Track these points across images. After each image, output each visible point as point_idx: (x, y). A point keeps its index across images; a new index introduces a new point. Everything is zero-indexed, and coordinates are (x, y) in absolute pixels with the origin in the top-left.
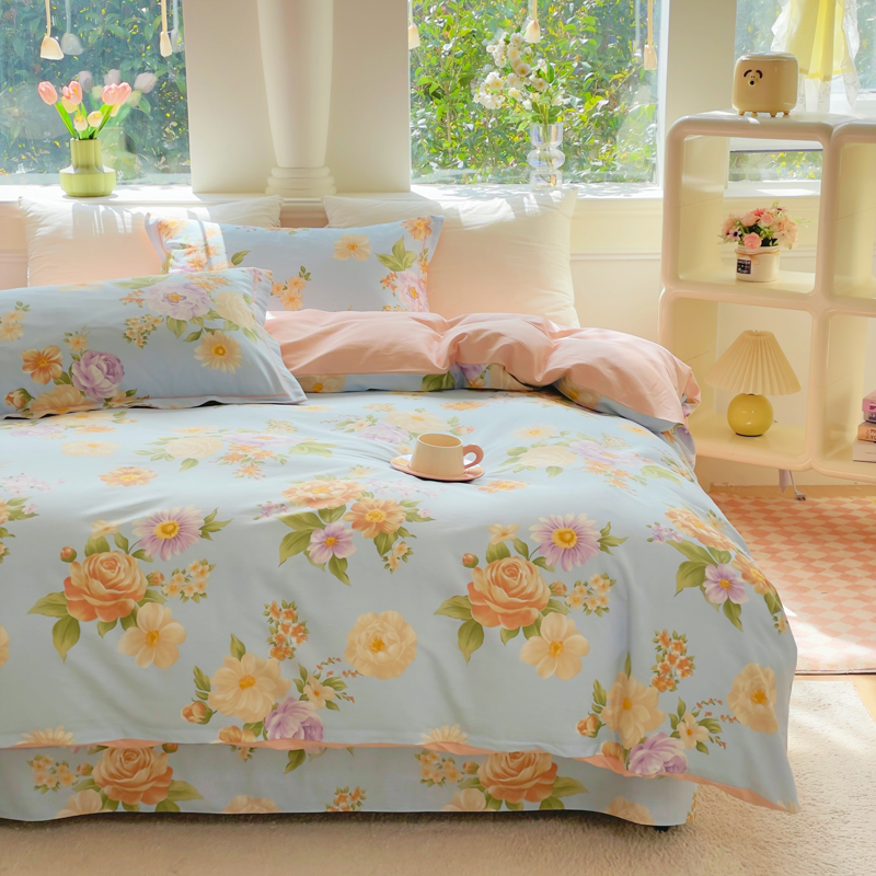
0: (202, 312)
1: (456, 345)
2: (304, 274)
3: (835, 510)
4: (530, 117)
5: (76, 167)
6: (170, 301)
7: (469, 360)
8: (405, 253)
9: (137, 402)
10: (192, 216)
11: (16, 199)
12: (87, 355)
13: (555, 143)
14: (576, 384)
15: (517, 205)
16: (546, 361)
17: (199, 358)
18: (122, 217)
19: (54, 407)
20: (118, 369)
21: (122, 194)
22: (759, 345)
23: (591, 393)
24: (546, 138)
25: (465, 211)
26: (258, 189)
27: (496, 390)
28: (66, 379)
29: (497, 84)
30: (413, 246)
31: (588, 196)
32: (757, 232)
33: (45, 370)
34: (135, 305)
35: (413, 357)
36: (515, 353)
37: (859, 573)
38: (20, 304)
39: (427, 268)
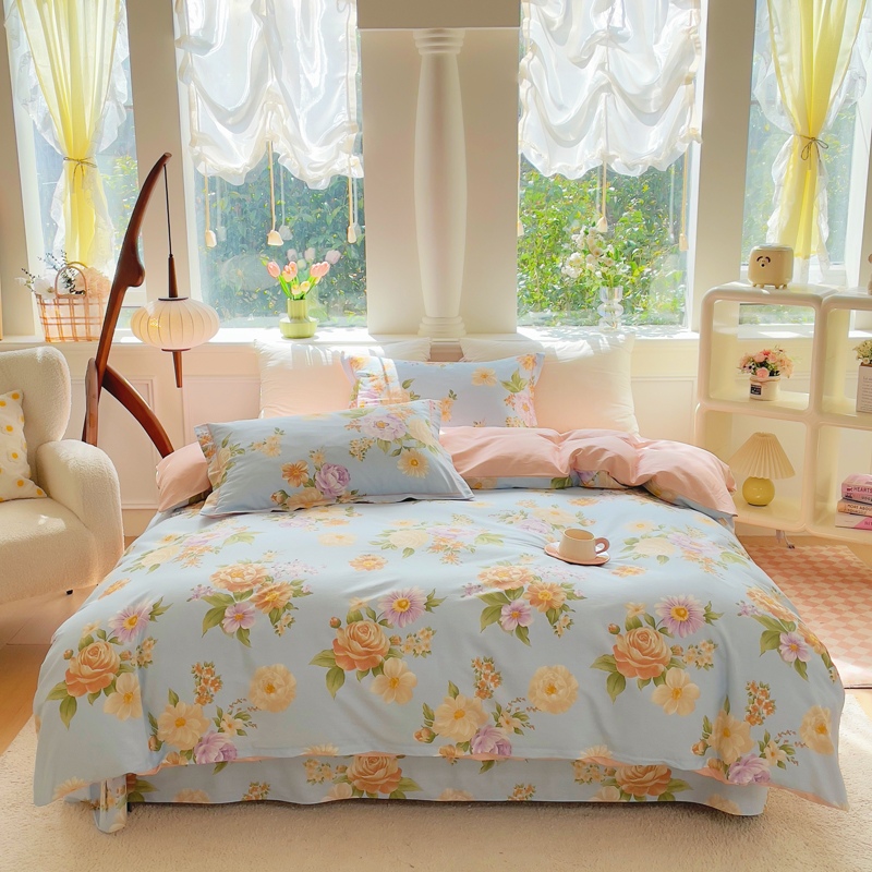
0: (401, 435)
1: (575, 457)
2: (453, 395)
3: (816, 556)
4: (600, 283)
5: (291, 318)
6: (379, 427)
7: (584, 468)
8: (520, 380)
9: (358, 499)
10: (373, 353)
11: (252, 341)
12: (325, 466)
13: (617, 300)
14: (661, 484)
15: (594, 344)
16: (637, 468)
17: (401, 468)
18: (325, 354)
19: (302, 503)
20: (346, 476)
21: (322, 336)
22: (765, 444)
23: (671, 492)
24: (610, 298)
25: (559, 350)
26: (413, 332)
27: (602, 489)
28: (312, 483)
29: (578, 261)
30: (525, 375)
31: (643, 337)
32: (764, 367)
33: (297, 477)
34: (355, 430)
35: (545, 465)
36: (616, 462)
37: (843, 608)
38: (278, 430)
39: (534, 389)
